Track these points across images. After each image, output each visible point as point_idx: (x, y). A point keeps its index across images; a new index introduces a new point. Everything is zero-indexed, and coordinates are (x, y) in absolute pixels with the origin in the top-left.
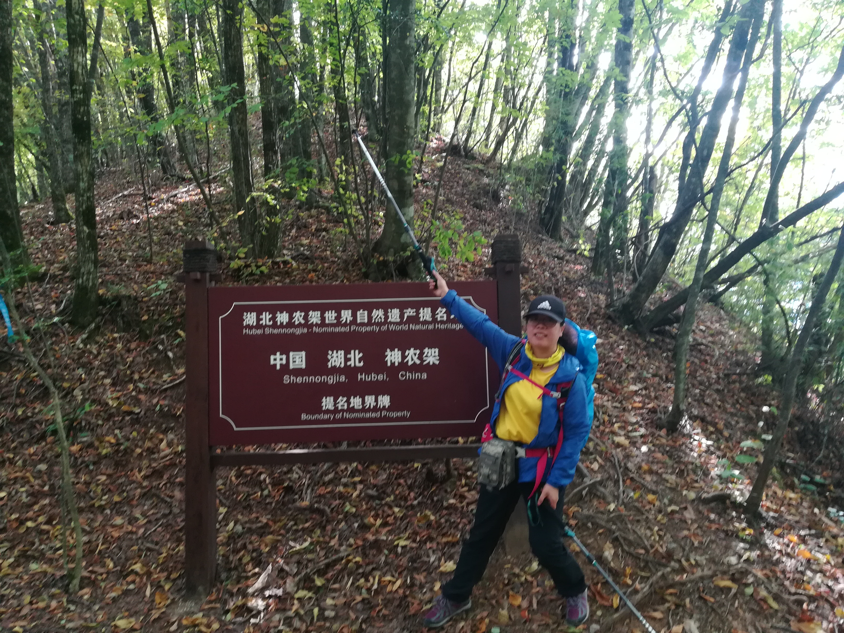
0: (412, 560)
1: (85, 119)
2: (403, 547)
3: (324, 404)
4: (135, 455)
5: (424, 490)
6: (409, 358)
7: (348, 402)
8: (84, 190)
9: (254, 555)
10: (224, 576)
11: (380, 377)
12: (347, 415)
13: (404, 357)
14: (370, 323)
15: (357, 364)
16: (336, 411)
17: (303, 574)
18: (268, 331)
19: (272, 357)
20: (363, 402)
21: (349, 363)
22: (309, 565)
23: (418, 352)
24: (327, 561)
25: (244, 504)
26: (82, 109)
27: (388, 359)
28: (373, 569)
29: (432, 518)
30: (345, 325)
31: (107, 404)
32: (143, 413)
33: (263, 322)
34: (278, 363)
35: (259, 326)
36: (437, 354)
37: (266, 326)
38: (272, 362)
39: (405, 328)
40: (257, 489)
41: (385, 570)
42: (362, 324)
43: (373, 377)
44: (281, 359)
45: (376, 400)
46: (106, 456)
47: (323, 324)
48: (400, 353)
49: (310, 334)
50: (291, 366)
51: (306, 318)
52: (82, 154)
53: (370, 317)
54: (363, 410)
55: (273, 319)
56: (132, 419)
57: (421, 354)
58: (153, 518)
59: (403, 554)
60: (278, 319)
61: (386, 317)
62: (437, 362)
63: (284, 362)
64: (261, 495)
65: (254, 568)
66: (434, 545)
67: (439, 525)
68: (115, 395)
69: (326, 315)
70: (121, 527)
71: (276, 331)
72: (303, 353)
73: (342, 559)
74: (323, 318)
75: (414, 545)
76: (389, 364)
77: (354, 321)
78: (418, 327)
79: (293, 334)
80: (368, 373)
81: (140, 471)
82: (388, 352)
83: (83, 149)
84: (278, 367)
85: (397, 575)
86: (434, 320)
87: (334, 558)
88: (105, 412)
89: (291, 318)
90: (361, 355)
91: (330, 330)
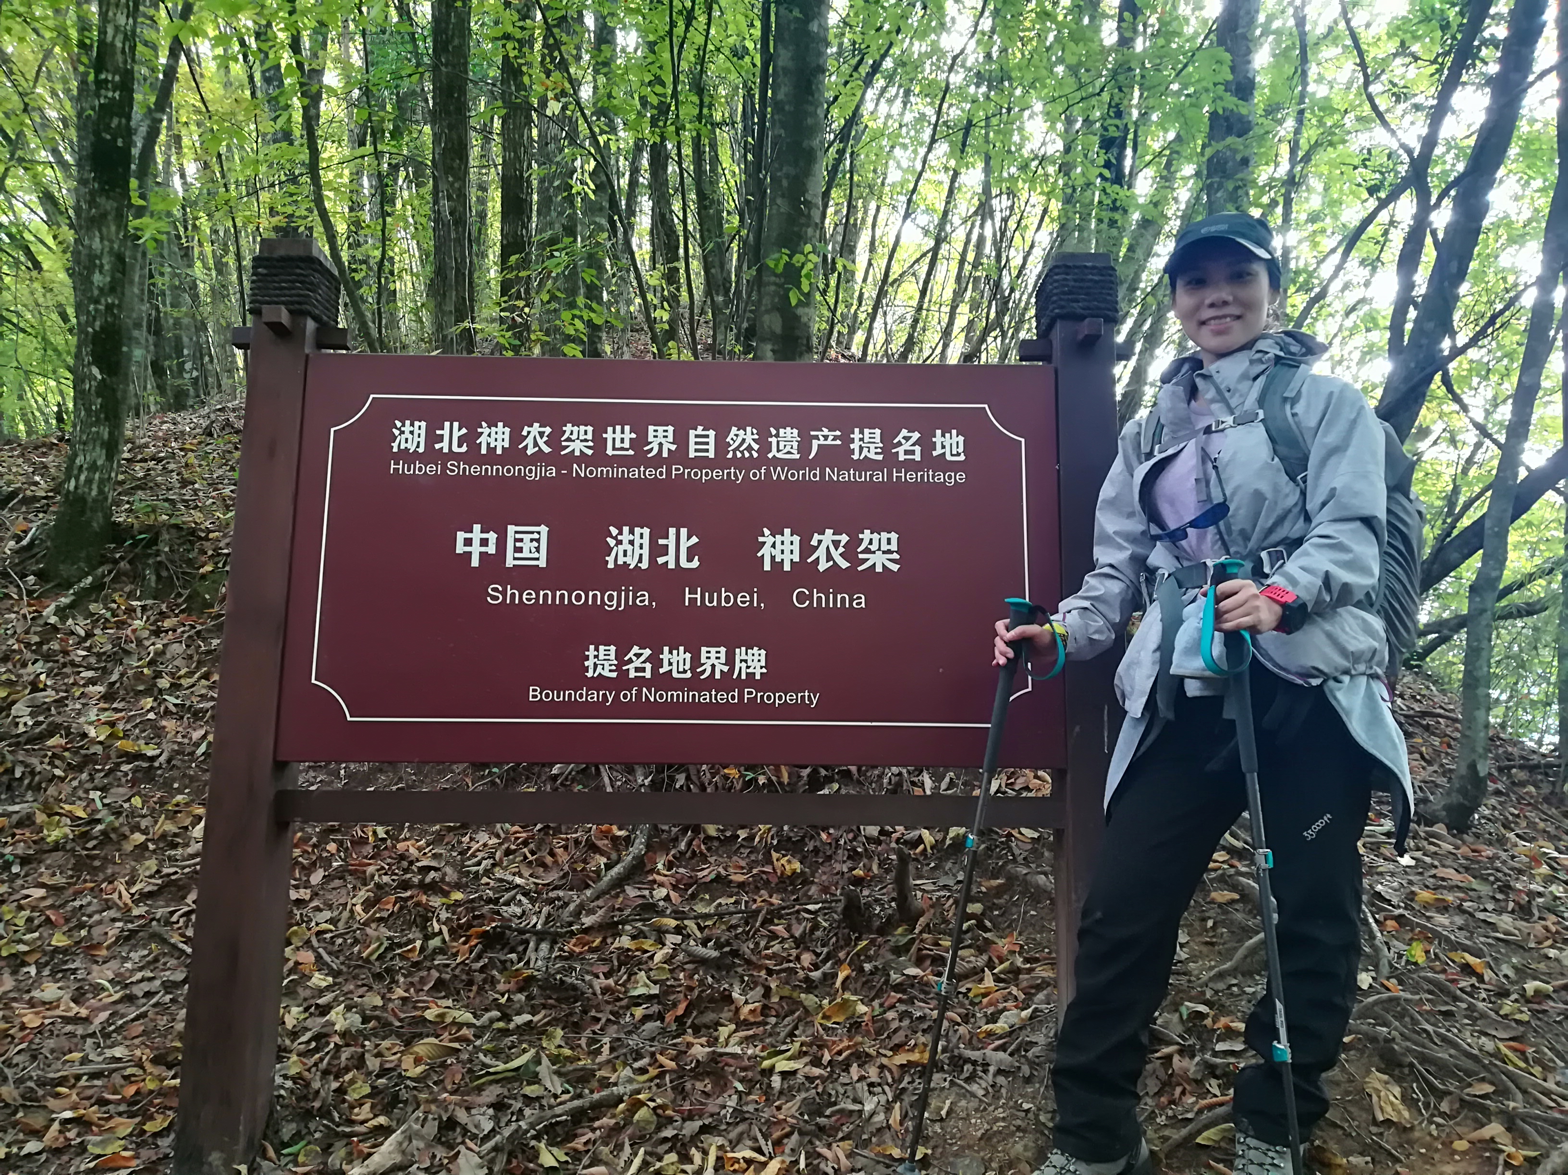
0: (814, 1109)
1: (120, 142)
2: (785, 1075)
3: (589, 663)
4: (128, 847)
5: (837, 948)
6: (821, 553)
7: (655, 661)
8: (101, 289)
9: (382, 1081)
10: (288, 1130)
11: (742, 599)
12: (651, 695)
13: (807, 549)
14: (720, 460)
15: (684, 564)
16: (622, 681)
17: (507, 1132)
18: (454, 469)
19: (461, 536)
20: (696, 662)
21: (661, 560)
22: (527, 1112)
23: (844, 538)
24: (577, 1103)
25: (377, 968)
26: (115, 122)
27: (766, 552)
28: (705, 1129)
29: (862, 1008)
30: (658, 461)
31: (85, 735)
32: (162, 759)
33: (444, 446)
34: (476, 549)
35: (431, 455)
36: (894, 547)
37: (452, 455)
38: (460, 548)
39: (815, 475)
40: (414, 934)
41: (733, 1135)
42: (702, 463)
43: (724, 598)
44: (484, 542)
45: (730, 660)
46: (57, 847)
47: (599, 456)
48: (796, 539)
49: (566, 482)
50: (510, 562)
51: (554, 440)
52: (104, 216)
53: (721, 445)
54: (696, 683)
55: (471, 439)
56: (135, 771)
57: (854, 542)
58: (138, 991)
59: (786, 1093)
60: (483, 439)
61: (765, 447)
62: (895, 567)
63: (491, 549)
64: (423, 949)
65: (376, 1116)
66: (873, 1073)
67: (880, 1027)
68: (104, 717)
69: (609, 435)
70: (50, 1005)
71: (474, 470)
72: (544, 529)
73: (621, 1101)
74: (599, 442)
75: (817, 1071)
76: (767, 567)
77: (680, 455)
78: (845, 476)
79: (521, 479)
80: (711, 588)
81: (130, 884)
82: (767, 538)
83: (108, 205)
84: (475, 563)
85: (768, 1148)
86: (890, 460)
87: (596, 1096)
88: (76, 752)
89: (516, 438)
90: (694, 540)
91: (617, 472)
